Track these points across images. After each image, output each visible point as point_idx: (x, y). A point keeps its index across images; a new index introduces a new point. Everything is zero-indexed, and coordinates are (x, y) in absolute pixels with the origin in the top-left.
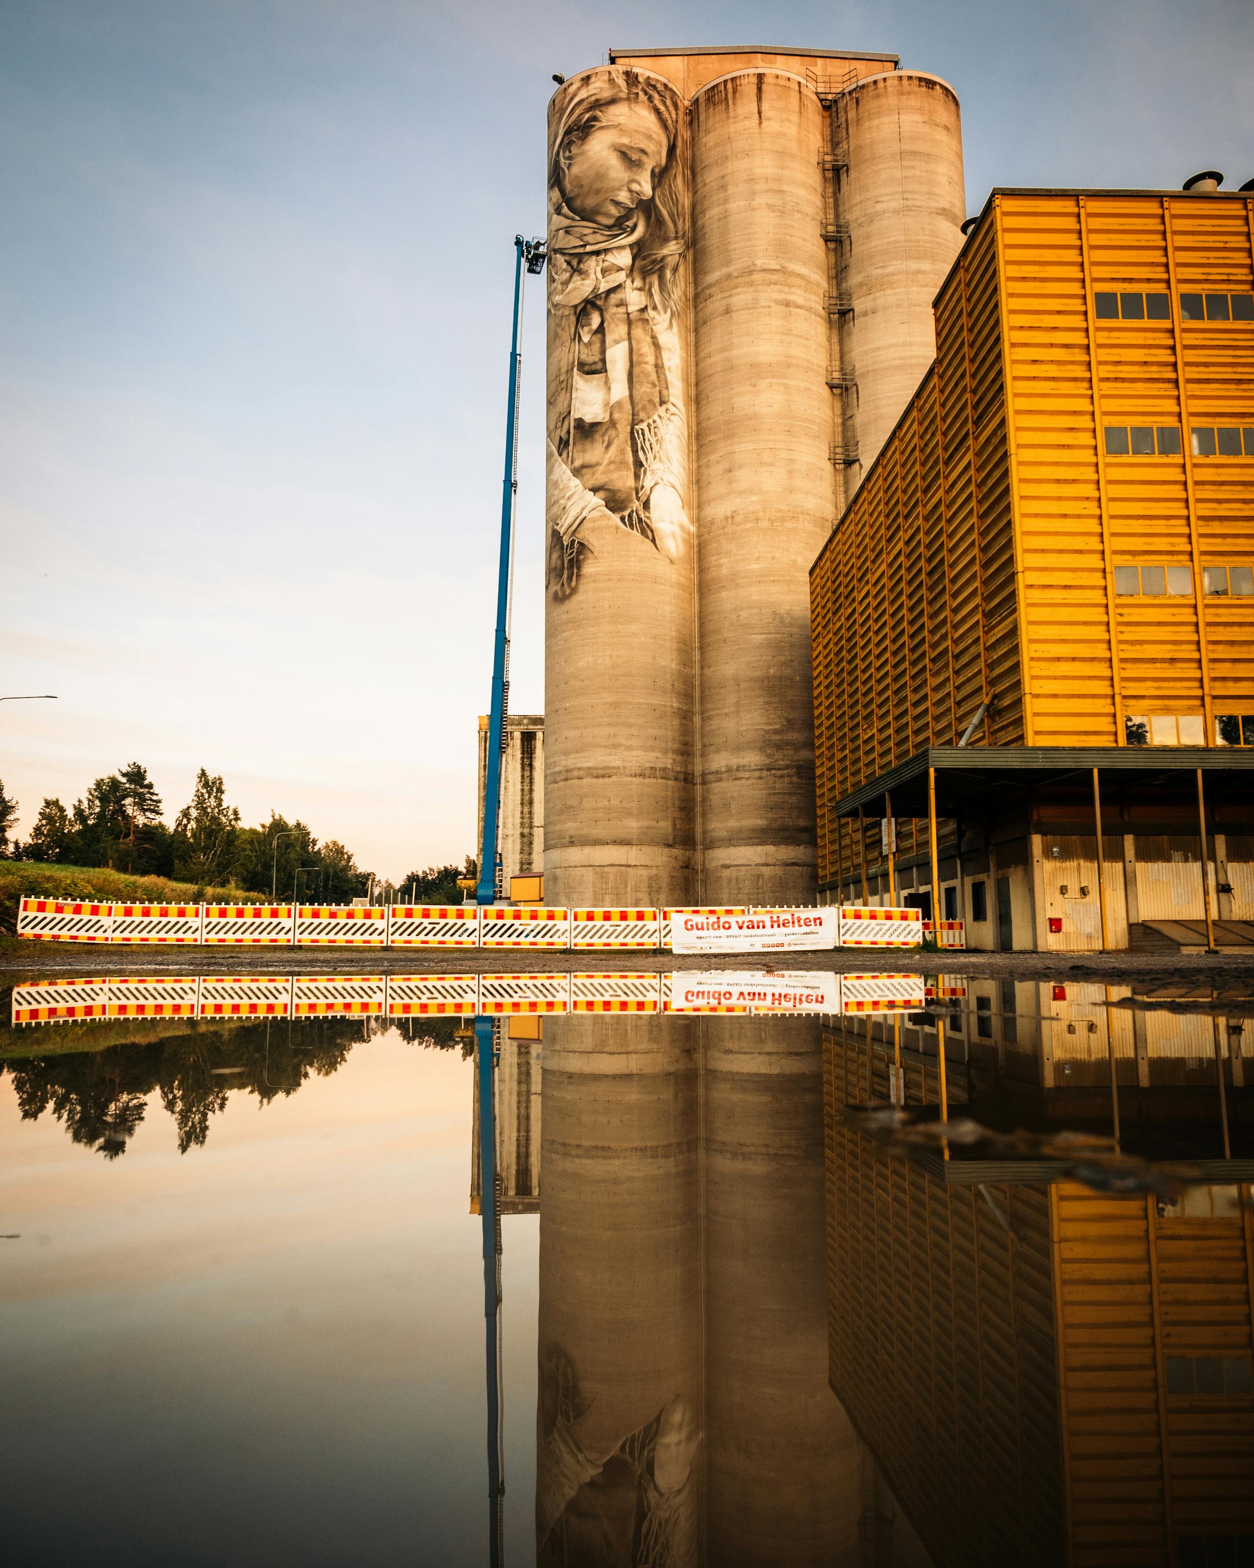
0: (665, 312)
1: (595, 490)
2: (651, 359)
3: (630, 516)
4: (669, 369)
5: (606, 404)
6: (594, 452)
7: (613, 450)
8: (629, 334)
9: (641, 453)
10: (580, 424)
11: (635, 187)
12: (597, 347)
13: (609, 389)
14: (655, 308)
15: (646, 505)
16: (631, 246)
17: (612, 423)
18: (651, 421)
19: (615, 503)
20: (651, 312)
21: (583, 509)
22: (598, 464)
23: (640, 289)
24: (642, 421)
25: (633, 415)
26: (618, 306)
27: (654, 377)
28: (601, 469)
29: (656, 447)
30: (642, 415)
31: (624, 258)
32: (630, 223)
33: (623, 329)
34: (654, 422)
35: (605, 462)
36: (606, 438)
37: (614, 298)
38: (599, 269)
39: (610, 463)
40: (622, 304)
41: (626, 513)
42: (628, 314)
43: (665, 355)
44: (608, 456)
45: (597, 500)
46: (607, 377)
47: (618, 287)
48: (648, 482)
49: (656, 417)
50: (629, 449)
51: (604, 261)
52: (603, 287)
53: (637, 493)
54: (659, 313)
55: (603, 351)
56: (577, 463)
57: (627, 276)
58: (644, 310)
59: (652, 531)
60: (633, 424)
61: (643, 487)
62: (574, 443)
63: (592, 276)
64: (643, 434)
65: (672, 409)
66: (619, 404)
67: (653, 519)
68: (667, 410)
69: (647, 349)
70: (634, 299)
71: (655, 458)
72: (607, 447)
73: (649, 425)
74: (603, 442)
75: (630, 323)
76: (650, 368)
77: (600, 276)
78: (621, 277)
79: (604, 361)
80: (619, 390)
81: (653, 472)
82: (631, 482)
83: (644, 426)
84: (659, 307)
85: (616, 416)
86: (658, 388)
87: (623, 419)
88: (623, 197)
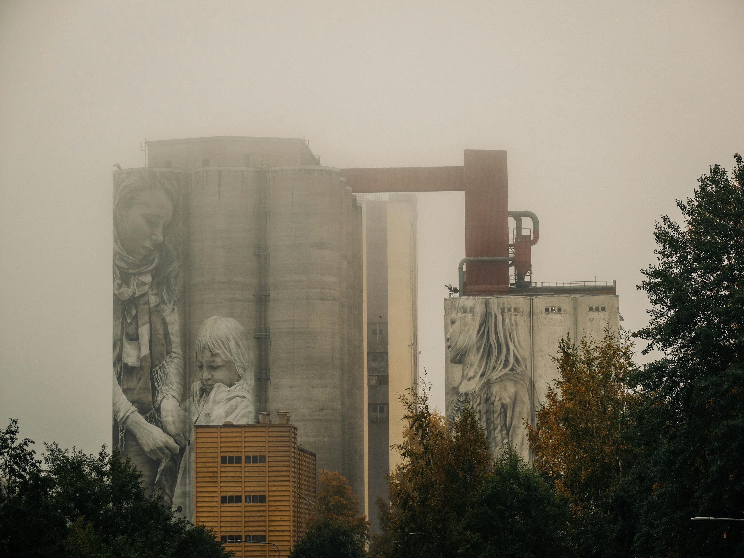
0: (170, 303)
1: (133, 402)
2: (161, 332)
3: (150, 416)
4: (172, 333)
5: (138, 357)
6: (133, 383)
7: (141, 382)
8: (150, 319)
9: (155, 383)
10: (126, 365)
11: (154, 237)
12: (134, 326)
13: (140, 349)
14: (164, 303)
15: (158, 410)
16: (151, 271)
17: (141, 368)
18: (161, 365)
19: (143, 410)
20: (162, 306)
21: (127, 412)
22: (134, 389)
23: (155, 294)
24: (157, 366)
25: (152, 363)
26: (144, 304)
27: (163, 341)
28: (136, 391)
29: (164, 379)
30: (157, 362)
31: (148, 279)
32: (151, 258)
33: (146, 318)
34: (163, 365)
35: (138, 388)
36: (138, 376)
37: (143, 300)
38: (135, 284)
39: (140, 389)
40: (147, 303)
41: (148, 415)
42: (150, 309)
43: (170, 327)
44: (139, 385)
45: (134, 408)
46: (139, 343)
47: (145, 294)
48: (159, 398)
49: (164, 362)
50: (150, 381)
51: (138, 279)
52: (137, 294)
53: (153, 404)
54: (166, 305)
55: (137, 328)
56: (125, 387)
57: (149, 288)
58: (157, 306)
59: (161, 423)
60: (152, 367)
61: (157, 400)
62: (123, 376)
63: (132, 287)
64: (157, 373)
65: (174, 355)
66: (145, 357)
67: (162, 417)
68: (171, 356)
69: (159, 327)
70: (153, 300)
71: (163, 384)
72: (139, 381)
73: (160, 368)
74: (137, 377)
75: (150, 313)
76: (161, 337)
77: (136, 287)
78: (146, 288)
79: (137, 334)
80: (145, 351)
81: (162, 392)
82: (150, 399)
83: (157, 368)
84: (166, 301)
85: (143, 364)
86: (165, 346)
87: (147, 365)
88: (148, 244)
